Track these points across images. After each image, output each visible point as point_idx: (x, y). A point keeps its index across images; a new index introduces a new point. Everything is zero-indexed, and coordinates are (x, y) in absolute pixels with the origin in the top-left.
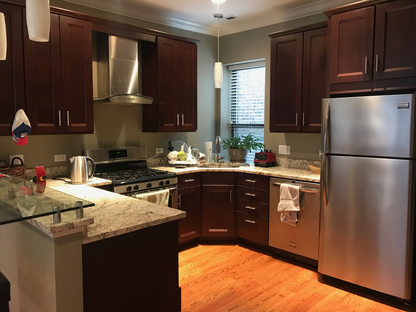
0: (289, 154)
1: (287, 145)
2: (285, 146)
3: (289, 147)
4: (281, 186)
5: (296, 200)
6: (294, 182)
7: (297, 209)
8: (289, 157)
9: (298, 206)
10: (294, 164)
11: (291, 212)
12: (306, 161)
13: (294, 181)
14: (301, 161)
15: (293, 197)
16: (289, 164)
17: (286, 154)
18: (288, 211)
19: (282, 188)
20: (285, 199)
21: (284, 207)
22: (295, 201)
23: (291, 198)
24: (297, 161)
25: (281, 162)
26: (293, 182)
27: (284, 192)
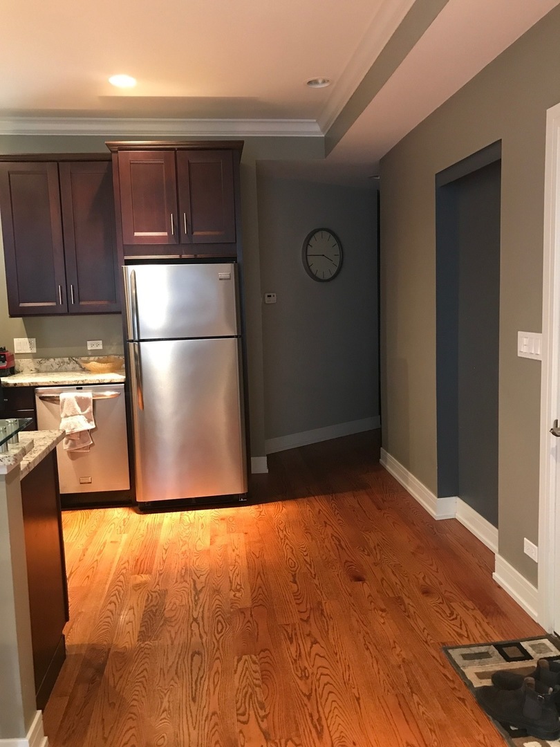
0: (34, 351)
1: (29, 337)
2: (27, 339)
3: (34, 340)
4: (61, 399)
5: (88, 413)
6: (81, 388)
7: (92, 426)
8: (34, 356)
9: (92, 421)
10: (47, 367)
11: (81, 433)
12: (66, 359)
13: (79, 387)
14: (57, 360)
15: (82, 410)
16: (38, 367)
17: (29, 351)
18: (77, 433)
19: (64, 400)
20: (72, 416)
21: (72, 427)
22: (86, 416)
23: (80, 412)
24: (52, 360)
25: (21, 365)
26: (78, 389)
27: (68, 405)
